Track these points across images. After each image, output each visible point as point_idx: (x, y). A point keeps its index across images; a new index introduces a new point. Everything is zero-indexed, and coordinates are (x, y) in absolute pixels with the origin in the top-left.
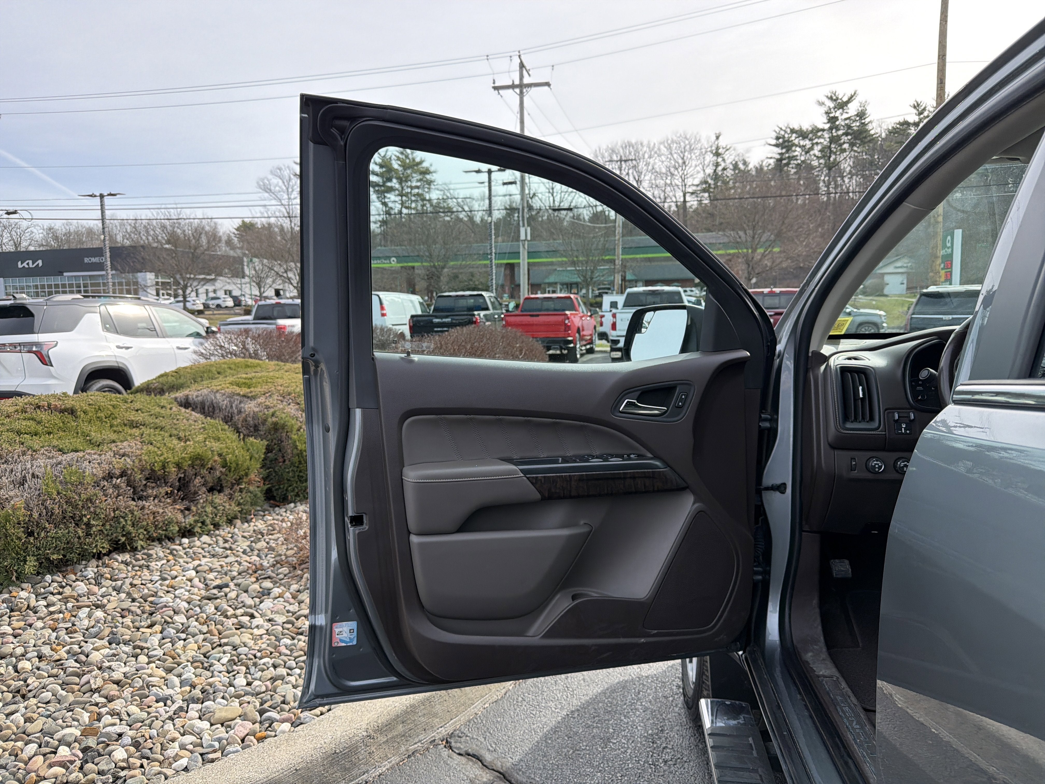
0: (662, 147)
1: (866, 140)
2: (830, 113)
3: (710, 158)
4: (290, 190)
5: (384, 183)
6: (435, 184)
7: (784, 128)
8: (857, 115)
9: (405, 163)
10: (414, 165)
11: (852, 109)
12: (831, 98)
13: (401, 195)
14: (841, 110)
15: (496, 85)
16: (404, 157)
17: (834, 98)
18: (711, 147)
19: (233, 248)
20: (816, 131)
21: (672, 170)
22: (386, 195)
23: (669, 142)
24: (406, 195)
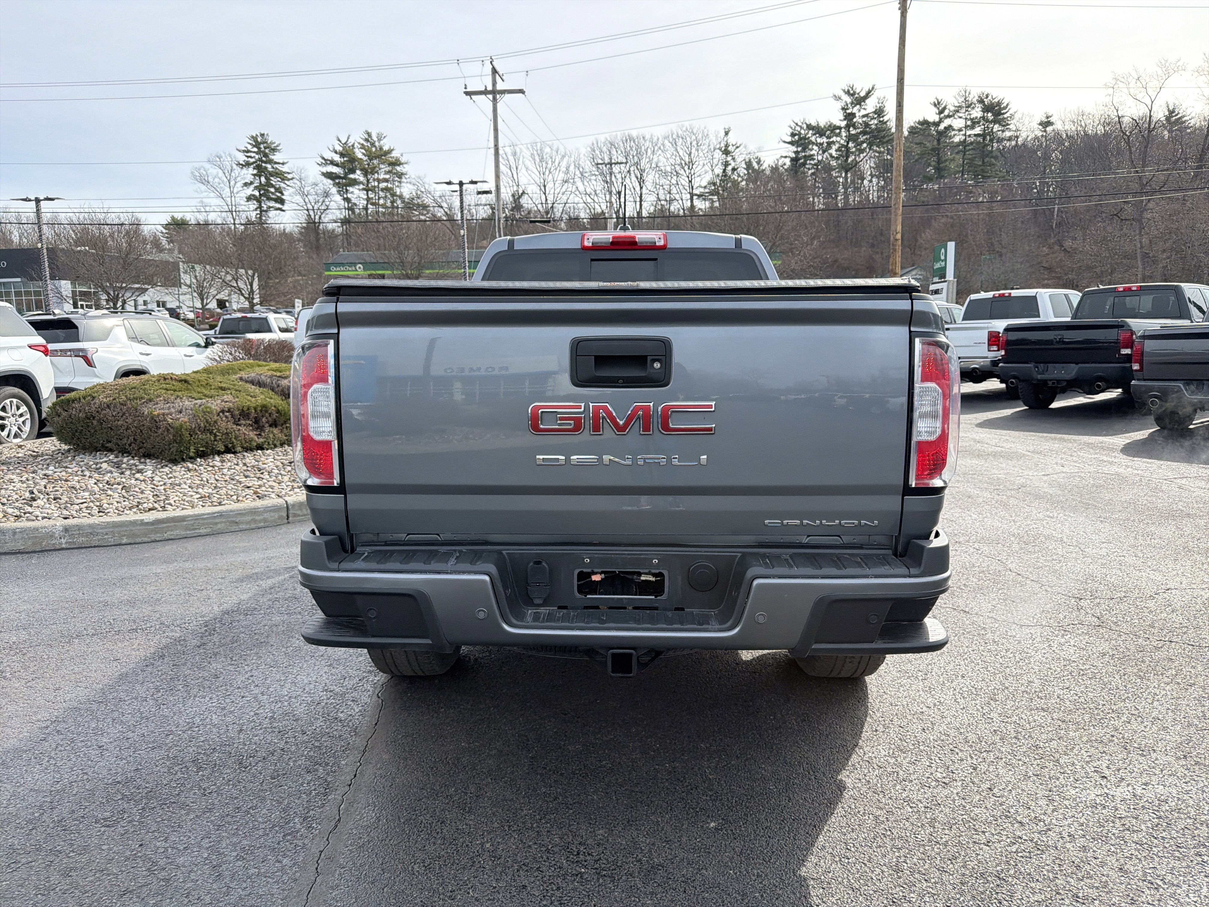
0: (666, 142)
1: (885, 140)
2: (848, 109)
3: (718, 155)
4: (232, 183)
5: (346, 174)
6: (407, 177)
7: (800, 124)
8: (875, 112)
9: (371, 152)
10: (382, 156)
11: (871, 105)
12: (848, 93)
13: (367, 190)
14: (858, 106)
15: (468, 90)
16: (369, 144)
17: (852, 92)
18: (720, 143)
19: (160, 249)
20: (833, 129)
21: (678, 168)
22: (348, 188)
23: (674, 136)
24: (373, 189)
